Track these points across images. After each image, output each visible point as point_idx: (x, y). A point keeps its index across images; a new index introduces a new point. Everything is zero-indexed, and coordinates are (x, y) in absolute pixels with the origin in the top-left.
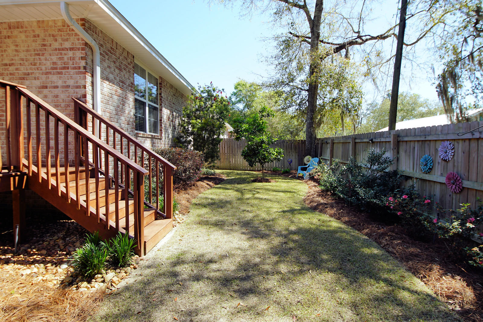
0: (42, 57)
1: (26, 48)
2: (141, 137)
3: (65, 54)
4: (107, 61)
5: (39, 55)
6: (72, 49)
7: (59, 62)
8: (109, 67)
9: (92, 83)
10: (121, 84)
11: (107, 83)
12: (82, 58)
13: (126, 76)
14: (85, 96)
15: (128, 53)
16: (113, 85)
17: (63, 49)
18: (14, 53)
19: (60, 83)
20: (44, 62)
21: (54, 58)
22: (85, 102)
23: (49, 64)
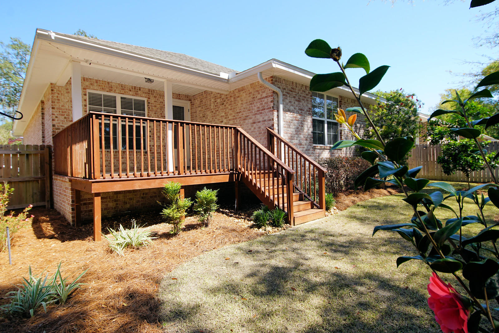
0: (253, 105)
1: (246, 101)
2: (318, 149)
3: (263, 101)
4: (288, 98)
5: (251, 104)
6: (266, 97)
7: (261, 107)
8: (290, 102)
9: (278, 116)
10: (300, 111)
11: (289, 113)
12: (272, 102)
13: (305, 104)
14: (273, 125)
15: (306, 87)
16: (293, 114)
17: (262, 98)
18: (241, 105)
19: (261, 119)
20: (254, 108)
21: (258, 105)
22: (273, 129)
23: (256, 109)
